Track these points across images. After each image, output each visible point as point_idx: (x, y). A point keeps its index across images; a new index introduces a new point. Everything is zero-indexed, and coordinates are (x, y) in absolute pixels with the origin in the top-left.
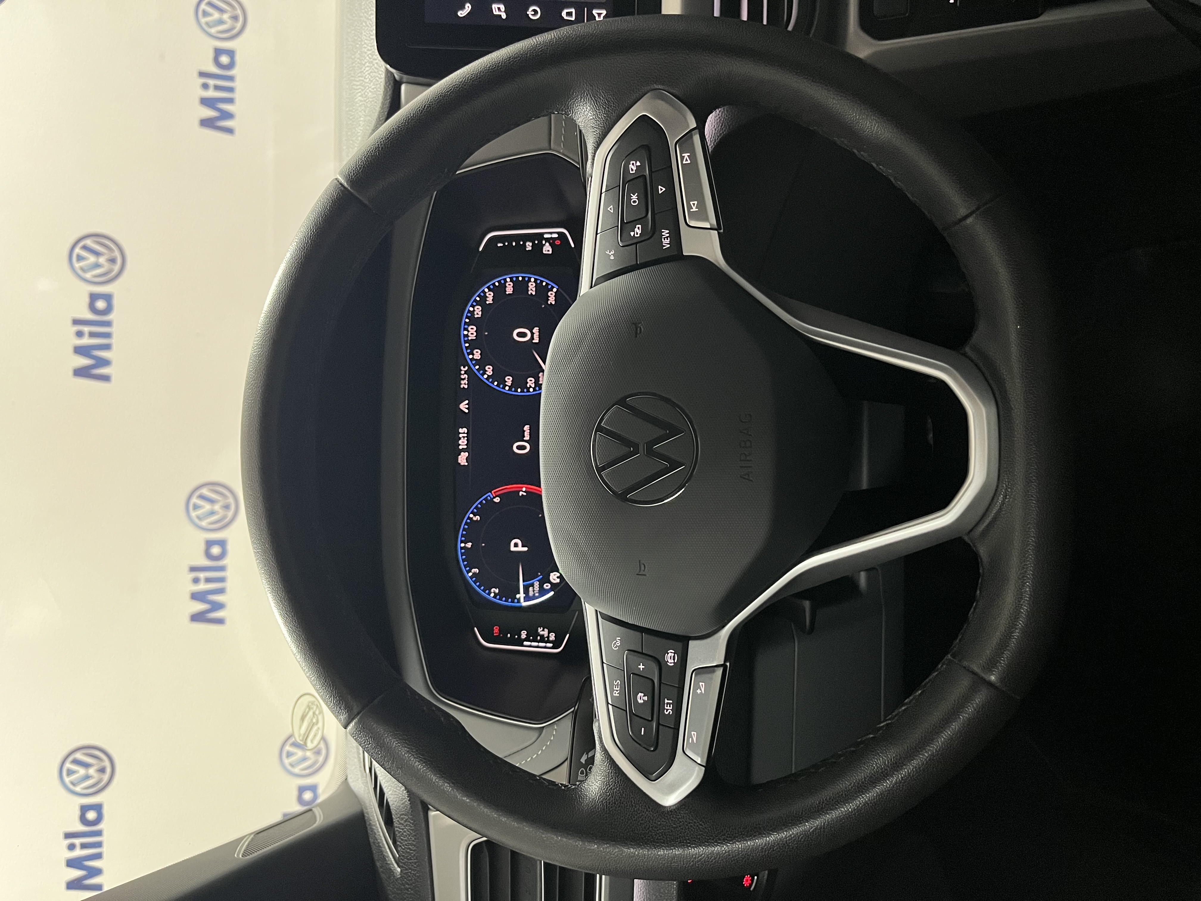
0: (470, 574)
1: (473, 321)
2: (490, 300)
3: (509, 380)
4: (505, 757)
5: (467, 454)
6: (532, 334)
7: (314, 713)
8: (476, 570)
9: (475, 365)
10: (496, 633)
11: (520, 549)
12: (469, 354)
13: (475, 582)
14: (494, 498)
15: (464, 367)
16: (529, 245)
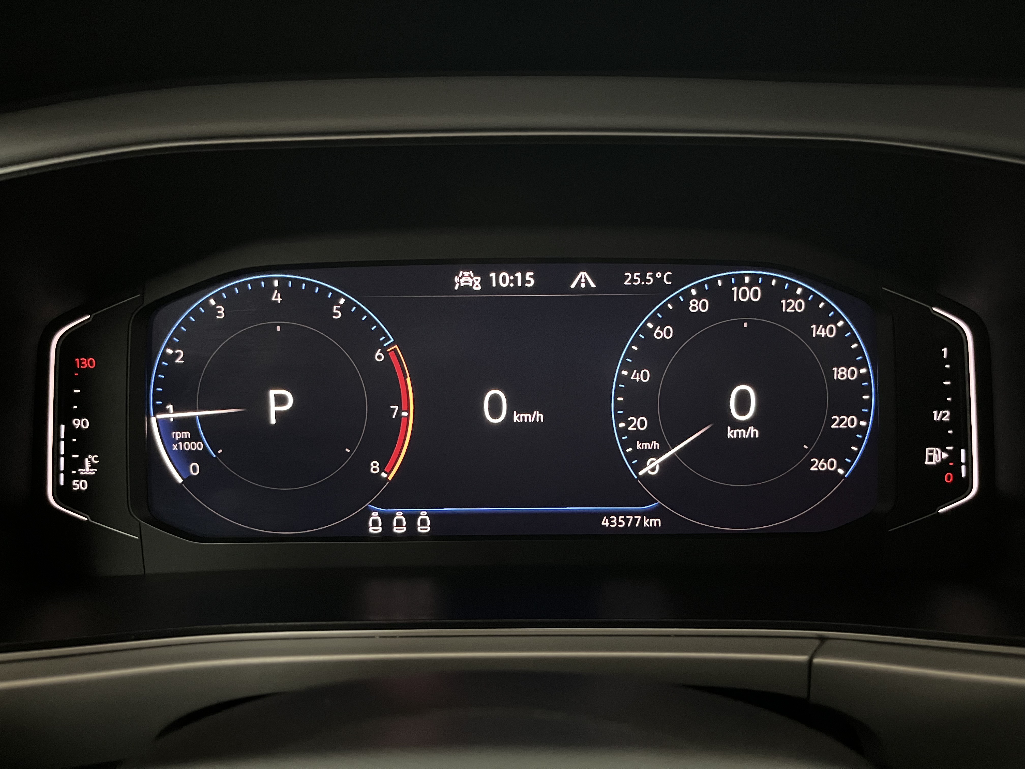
0: (213, 302)
1: (773, 295)
2: (820, 331)
3: (642, 376)
5: (477, 287)
6: (744, 425)
8: (221, 316)
9: (674, 301)
10: (80, 362)
11: (273, 409)
12: (699, 287)
13: (195, 312)
14: (384, 351)
15: (668, 278)
16: (944, 415)
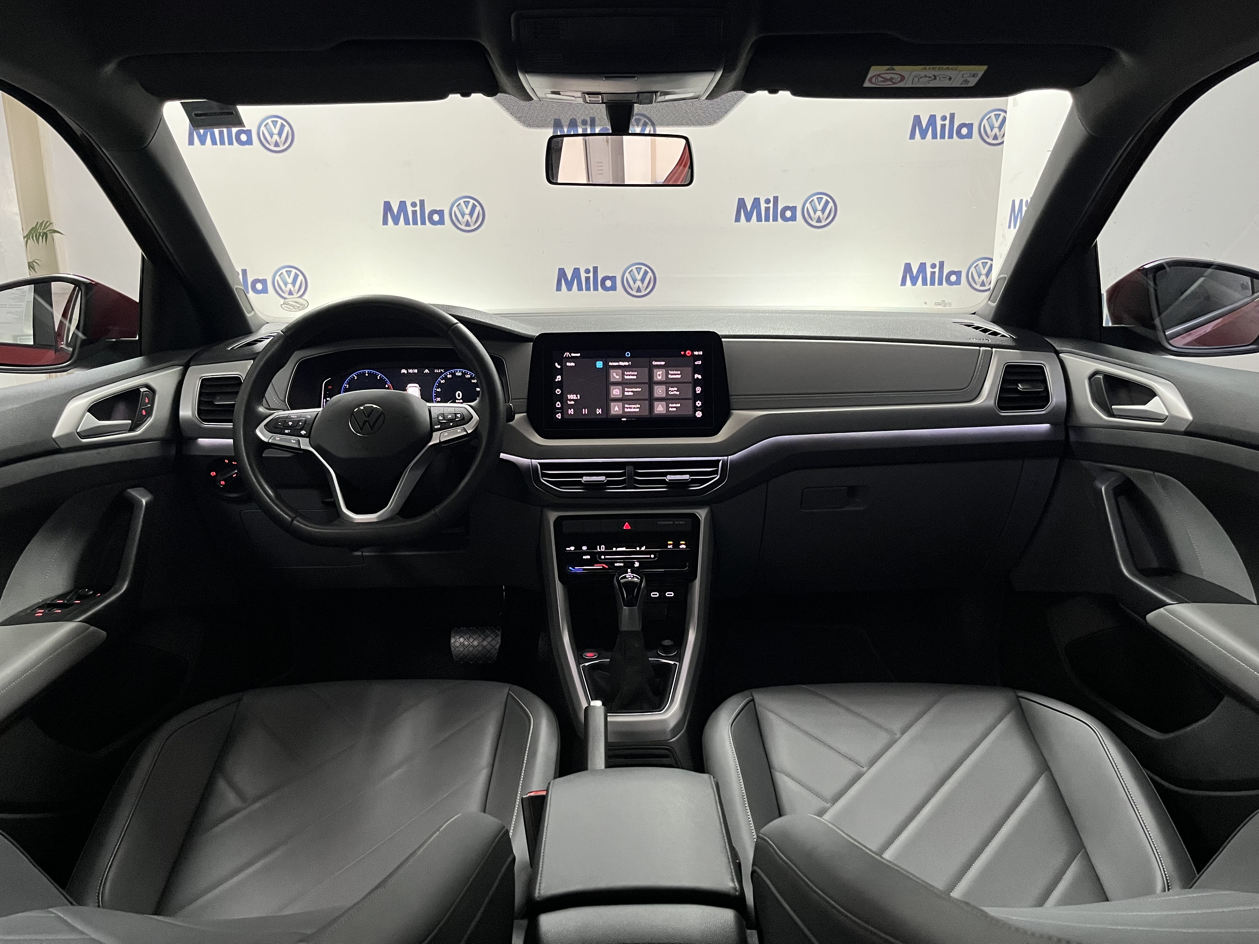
0: (354, 376)
1: (464, 374)
2: (473, 381)
3: (439, 390)
4: (272, 384)
5: (406, 373)
6: (460, 400)
7: (299, 307)
8: (356, 378)
9: (444, 375)
12: (449, 373)
15: (443, 371)
